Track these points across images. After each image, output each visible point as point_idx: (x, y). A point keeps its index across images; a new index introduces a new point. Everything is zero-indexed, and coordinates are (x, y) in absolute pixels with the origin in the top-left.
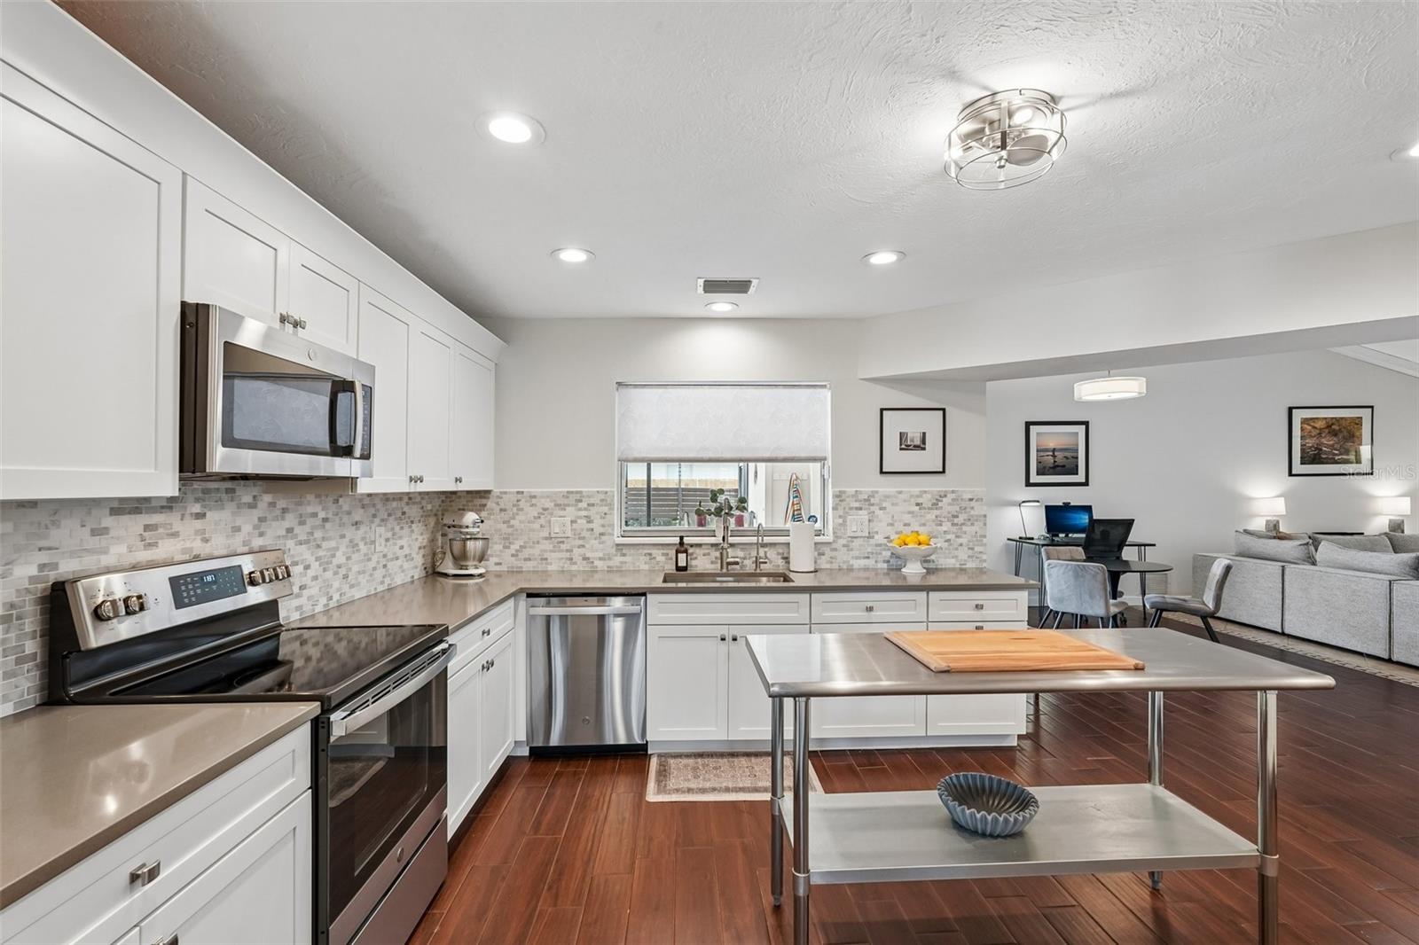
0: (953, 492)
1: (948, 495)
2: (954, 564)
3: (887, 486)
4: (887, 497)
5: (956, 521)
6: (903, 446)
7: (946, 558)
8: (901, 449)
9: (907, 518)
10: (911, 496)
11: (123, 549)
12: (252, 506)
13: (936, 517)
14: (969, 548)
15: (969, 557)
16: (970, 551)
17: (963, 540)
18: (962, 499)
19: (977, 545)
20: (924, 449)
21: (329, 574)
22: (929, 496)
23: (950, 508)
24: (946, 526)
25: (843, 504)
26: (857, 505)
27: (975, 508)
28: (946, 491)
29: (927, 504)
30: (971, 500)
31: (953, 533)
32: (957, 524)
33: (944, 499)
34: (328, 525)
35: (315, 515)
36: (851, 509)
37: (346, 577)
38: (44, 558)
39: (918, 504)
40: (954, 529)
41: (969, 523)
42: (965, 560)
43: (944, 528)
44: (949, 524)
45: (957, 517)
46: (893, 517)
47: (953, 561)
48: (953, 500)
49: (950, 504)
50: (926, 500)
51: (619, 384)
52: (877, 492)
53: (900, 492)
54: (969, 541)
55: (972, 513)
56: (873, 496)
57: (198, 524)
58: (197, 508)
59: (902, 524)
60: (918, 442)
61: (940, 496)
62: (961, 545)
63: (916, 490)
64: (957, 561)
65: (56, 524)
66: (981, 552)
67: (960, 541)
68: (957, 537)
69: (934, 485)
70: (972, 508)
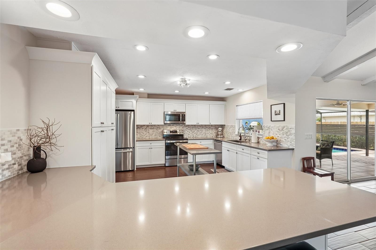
0: (286, 126)
1: (285, 127)
2: (287, 146)
3: (272, 124)
4: (272, 127)
5: (287, 134)
6: (276, 114)
7: (285, 144)
8: (275, 115)
9: (277, 133)
10: (277, 127)
11: (169, 128)
12: (182, 126)
13: (283, 133)
14: (290, 142)
15: (290, 145)
16: (291, 143)
17: (289, 140)
18: (289, 128)
19: (292, 142)
20: (280, 114)
21: (193, 134)
22: (281, 127)
23: (285, 131)
24: (285, 136)
25: (264, 128)
26: (267, 129)
27: (292, 131)
28: (285, 126)
29: (281, 129)
30: (291, 128)
31: (287, 138)
32: (287, 135)
33: (284, 128)
34: (193, 128)
35: (191, 127)
36: (266, 130)
37: (197, 134)
38: (163, 129)
39: (279, 129)
40: (287, 136)
41: (290, 135)
42: (289, 146)
43: (284, 136)
44: (286, 135)
45: (287, 133)
46: (274, 132)
47: (286, 145)
48: (286, 128)
49: (286, 129)
50: (280, 128)
51: (237, 106)
52: (271, 126)
53: (275, 126)
54: (290, 140)
55: (291, 132)
56: (270, 127)
57: (176, 127)
58: (175, 126)
59: (275, 134)
60: (278, 113)
61: (283, 127)
62: (288, 141)
63: (278, 126)
64: (287, 145)
65: (164, 126)
66: (293, 144)
67: (288, 140)
68: (287, 139)
69: (282, 124)
70: (291, 131)
